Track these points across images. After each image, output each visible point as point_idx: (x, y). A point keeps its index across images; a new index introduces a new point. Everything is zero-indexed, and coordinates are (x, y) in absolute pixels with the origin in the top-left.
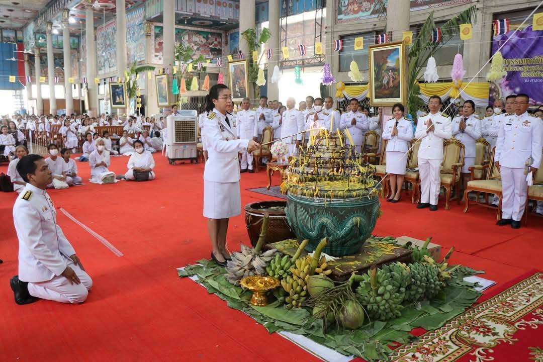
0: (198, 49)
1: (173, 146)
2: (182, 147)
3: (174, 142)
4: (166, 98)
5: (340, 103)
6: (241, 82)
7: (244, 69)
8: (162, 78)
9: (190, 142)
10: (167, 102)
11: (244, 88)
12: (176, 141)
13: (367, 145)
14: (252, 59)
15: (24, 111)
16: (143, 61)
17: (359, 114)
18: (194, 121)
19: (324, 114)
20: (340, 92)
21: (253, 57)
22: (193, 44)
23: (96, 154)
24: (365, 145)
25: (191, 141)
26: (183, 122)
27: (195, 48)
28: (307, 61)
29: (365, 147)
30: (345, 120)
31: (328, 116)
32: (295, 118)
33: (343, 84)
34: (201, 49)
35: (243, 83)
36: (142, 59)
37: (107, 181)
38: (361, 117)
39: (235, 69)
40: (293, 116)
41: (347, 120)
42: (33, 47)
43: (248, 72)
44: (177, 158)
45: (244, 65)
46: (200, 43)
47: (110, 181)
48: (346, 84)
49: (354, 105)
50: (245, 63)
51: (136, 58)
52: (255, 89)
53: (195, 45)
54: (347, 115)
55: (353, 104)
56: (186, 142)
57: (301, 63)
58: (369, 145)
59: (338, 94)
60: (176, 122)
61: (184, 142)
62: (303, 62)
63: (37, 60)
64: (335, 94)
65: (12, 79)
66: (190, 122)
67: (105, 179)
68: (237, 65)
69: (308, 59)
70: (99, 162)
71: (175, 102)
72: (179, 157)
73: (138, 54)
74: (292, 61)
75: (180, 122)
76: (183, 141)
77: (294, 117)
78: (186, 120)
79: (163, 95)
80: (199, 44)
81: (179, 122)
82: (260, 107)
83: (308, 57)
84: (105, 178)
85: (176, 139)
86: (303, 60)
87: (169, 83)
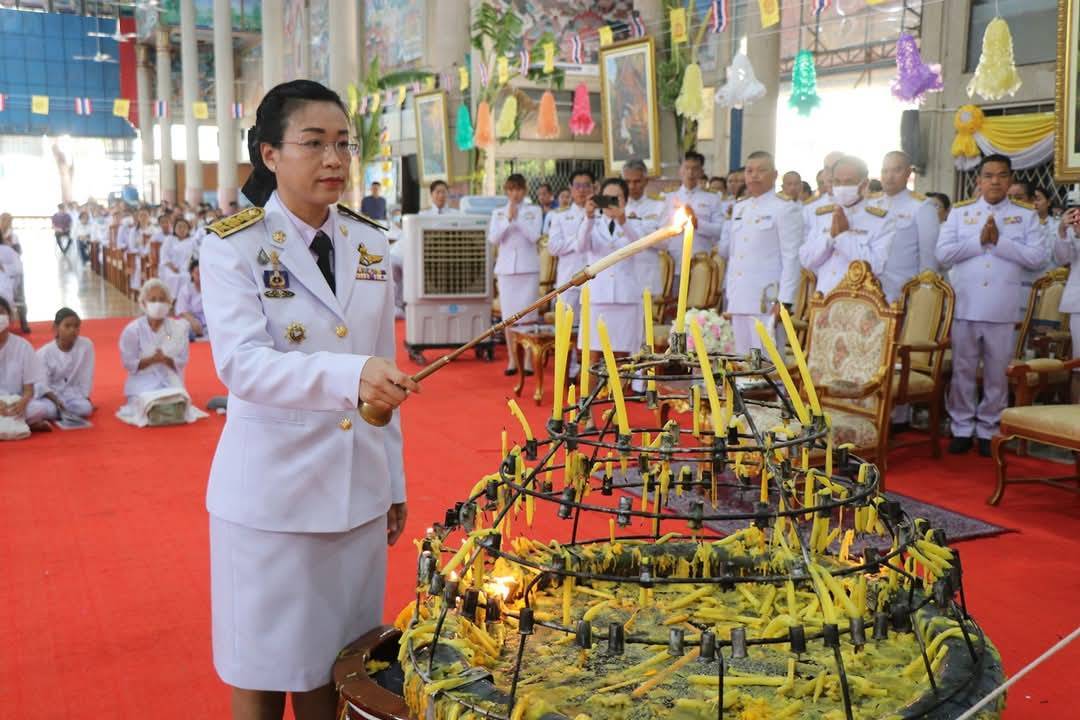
0: (571, 25)
1: (417, 305)
2: (444, 309)
3: (421, 294)
4: (441, 162)
5: (964, 173)
6: (635, 109)
7: (644, 66)
8: (431, 104)
9: (468, 295)
10: (443, 170)
11: (645, 127)
12: (426, 292)
13: (1039, 322)
14: (669, 34)
15: (132, 193)
16: (419, 59)
17: (1008, 210)
18: (483, 232)
19: (870, 211)
20: (967, 139)
21: (673, 30)
22: (555, 12)
23: (141, 330)
24: (1034, 323)
25: (471, 292)
26: (448, 233)
27: (564, 21)
28: (878, 51)
29: (1031, 331)
30: (956, 232)
31: (884, 220)
32: (775, 227)
33: (979, 111)
34: (581, 24)
35: (641, 112)
36: (416, 55)
37: (161, 419)
38: (1018, 220)
39: (619, 71)
40: (768, 217)
41: (963, 230)
42: (154, 27)
43: (657, 77)
44: (427, 341)
45: (643, 54)
46: (576, 7)
47: (172, 419)
48: (989, 113)
49: (994, 180)
50: (647, 49)
51: (401, 51)
52: (679, 130)
53: (564, 13)
54: (966, 214)
55: (989, 175)
56: (457, 296)
57: (862, 56)
58: (1047, 323)
59: (959, 144)
60: (426, 232)
61: (451, 296)
62: (868, 55)
63: (162, 60)
64: (950, 145)
65: (121, 108)
66: (472, 232)
67: (154, 411)
68: (624, 57)
69: (884, 44)
70: (148, 352)
71: (469, 173)
72: (434, 341)
73: (406, 42)
74: (835, 52)
75: (441, 232)
76: (448, 291)
77: (768, 224)
78: (459, 228)
79: (435, 152)
80: (575, 11)
81: (436, 232)
82: (683, 188)
83: (884, 39)
84: (154, 408)
85: (426, 286)
86: (868, 48)
87: (450, 117)
